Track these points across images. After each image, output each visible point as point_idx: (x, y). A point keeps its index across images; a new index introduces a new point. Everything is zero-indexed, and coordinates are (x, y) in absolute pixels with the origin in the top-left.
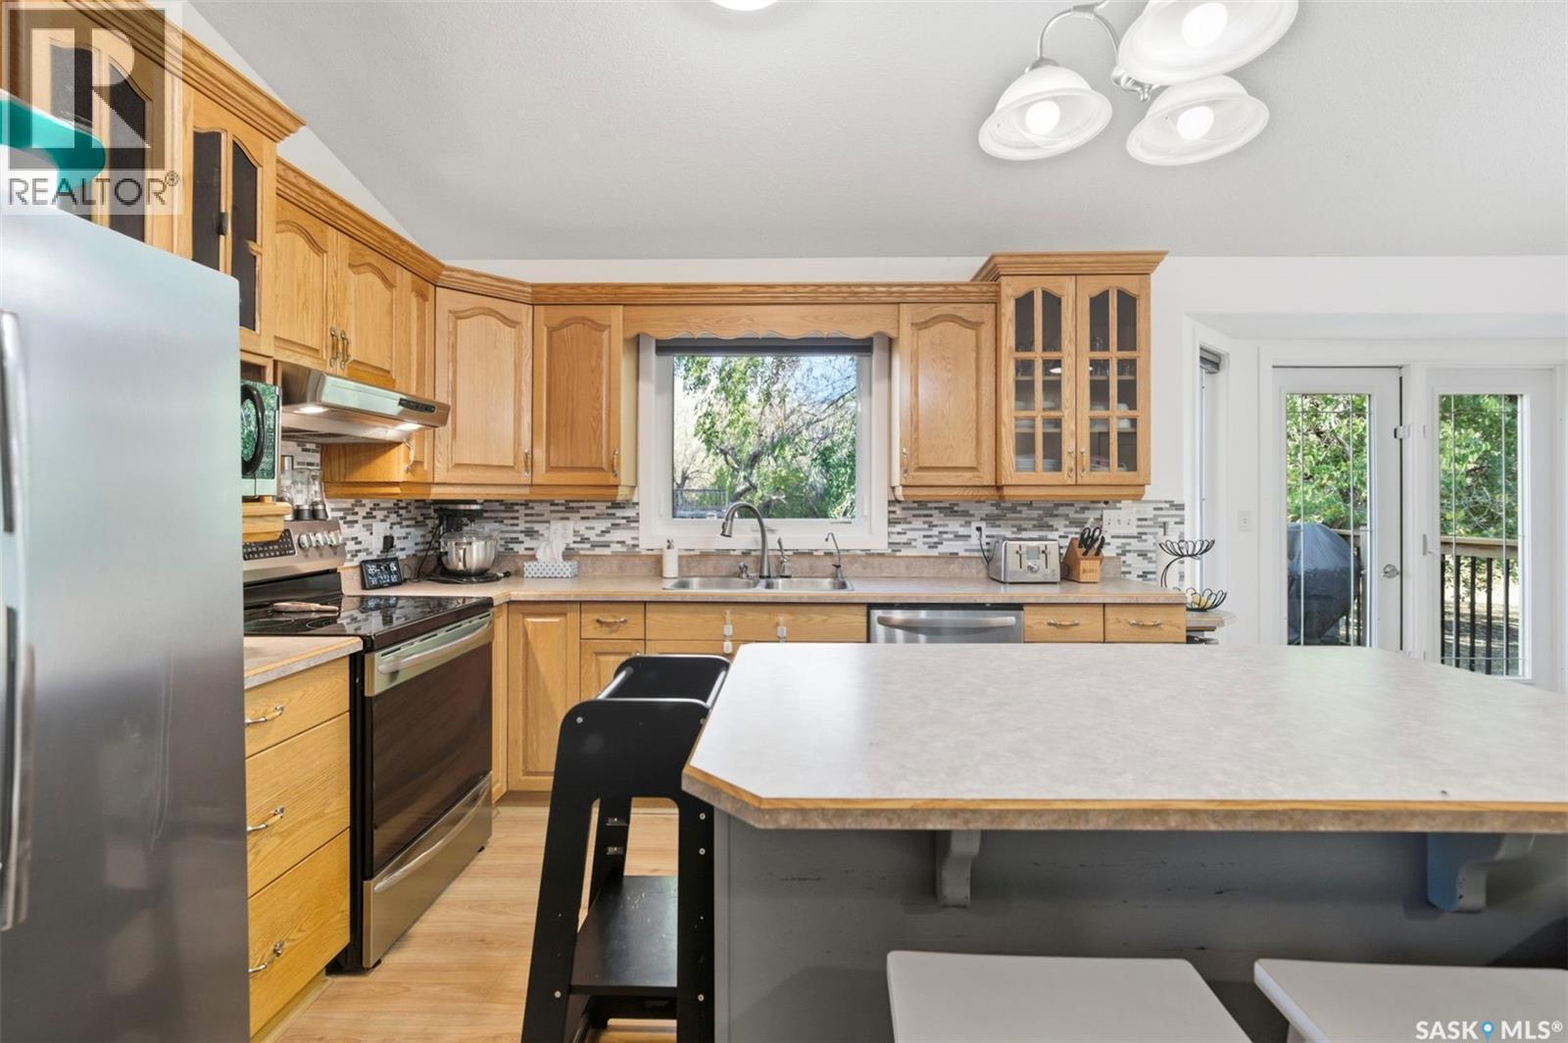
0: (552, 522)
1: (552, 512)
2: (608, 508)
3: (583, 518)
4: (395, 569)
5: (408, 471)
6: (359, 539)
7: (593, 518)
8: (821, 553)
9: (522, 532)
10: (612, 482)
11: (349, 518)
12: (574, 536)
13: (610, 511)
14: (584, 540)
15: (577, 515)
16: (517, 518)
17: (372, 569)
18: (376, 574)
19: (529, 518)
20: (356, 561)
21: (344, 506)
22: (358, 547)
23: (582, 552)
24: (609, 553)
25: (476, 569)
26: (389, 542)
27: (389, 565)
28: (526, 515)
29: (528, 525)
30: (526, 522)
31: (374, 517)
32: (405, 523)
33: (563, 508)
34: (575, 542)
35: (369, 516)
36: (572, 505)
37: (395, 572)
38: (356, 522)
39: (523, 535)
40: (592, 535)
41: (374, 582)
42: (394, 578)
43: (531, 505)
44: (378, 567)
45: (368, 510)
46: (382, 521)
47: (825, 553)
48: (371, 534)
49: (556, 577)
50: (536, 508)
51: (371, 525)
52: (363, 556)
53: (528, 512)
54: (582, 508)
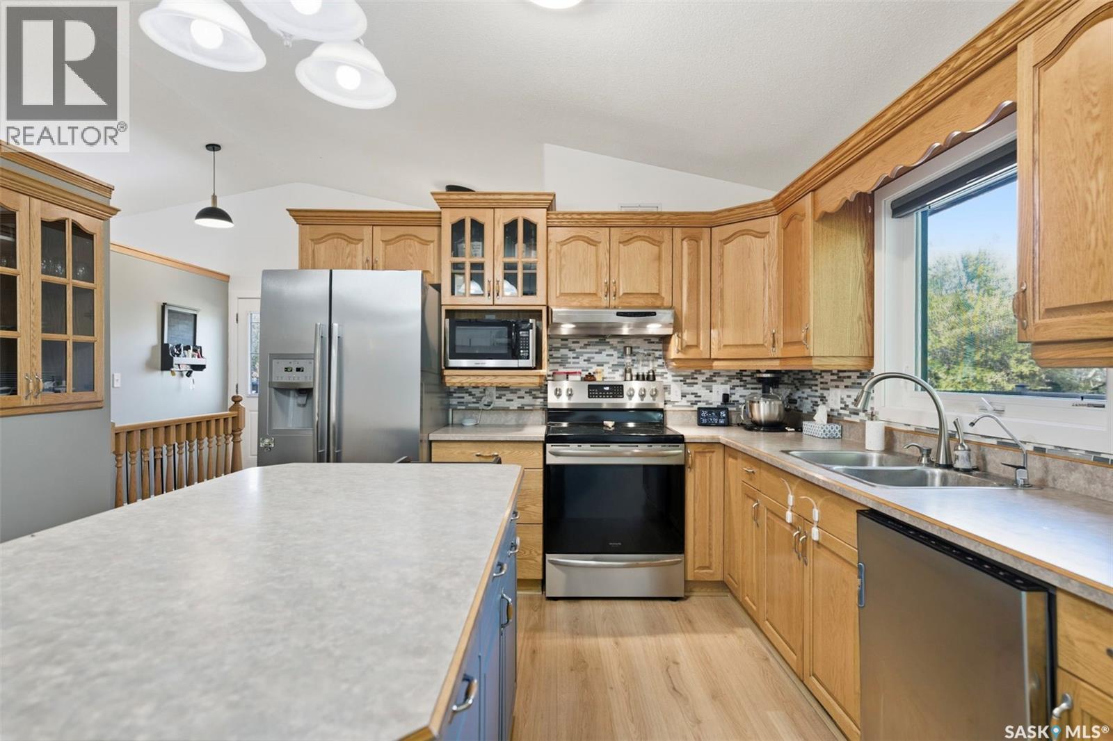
0: (831, 389)
1: (832, 380)
2: (858, 377)
3: (846, 387)
4: (724, 415)
5: (678, 351)
6: (699, 394)
7: (851, 387)
8: (1030, 448)
9: (819, 397)
10: (807, 355)
11: (688, 381)
12: (841, 403)
13: (859, 381)
14: (846, 407)
15: (842, 383)
16: (816, 385)
17: (704, 413)
18: (706, 417)
19: (822, 386)
20: (695, 407)
21: (684, 373)
22: (697, 399)
23: (845, 418)
24: (858, 421)
25: (765, 422)
26: (726, 398)
27: (720, 413)
28: (822, 383)
29: (822, 391)
30: (821, 389)
31: (715, 381)
32: (748, 386)
33: (835, 377)
34: (841, 408)
35: (710, 380)
36: (841, 374)
37: (724, 418)
38: (697, 384)
39: (819, 399)
40: (849, 402)
41: (704, 421)
42: (722, 422)
43: (823, 374)
44: (709, 413)
45: (708, 376)
46: (722, 384)
47: (1035, 448)
48: (711, 391)
49: (834, 437)
50: (825, 377)
51: (711, 386)
52: (703, 405)
53: (822, 380)
54: (844, 377)
